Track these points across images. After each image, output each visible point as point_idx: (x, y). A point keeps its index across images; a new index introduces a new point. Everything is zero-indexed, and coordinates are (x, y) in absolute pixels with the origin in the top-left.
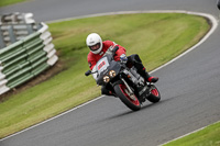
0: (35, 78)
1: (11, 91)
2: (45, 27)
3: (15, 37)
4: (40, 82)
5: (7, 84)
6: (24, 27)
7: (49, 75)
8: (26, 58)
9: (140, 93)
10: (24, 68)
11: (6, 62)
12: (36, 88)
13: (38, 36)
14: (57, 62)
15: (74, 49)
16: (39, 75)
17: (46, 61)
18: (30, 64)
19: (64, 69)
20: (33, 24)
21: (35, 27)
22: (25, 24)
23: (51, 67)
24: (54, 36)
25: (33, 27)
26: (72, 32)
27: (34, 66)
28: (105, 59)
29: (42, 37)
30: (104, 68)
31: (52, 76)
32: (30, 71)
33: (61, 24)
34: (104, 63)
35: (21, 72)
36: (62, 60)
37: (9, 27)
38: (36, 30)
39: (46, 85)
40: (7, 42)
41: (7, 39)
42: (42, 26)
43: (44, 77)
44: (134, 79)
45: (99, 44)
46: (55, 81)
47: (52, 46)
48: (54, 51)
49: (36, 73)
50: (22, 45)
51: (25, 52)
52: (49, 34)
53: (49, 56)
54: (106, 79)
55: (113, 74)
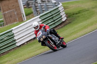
2: (61, 4)
3: (48, 8)
6: (52, 4)
7: (62, 26)
8: (52, 18)
9: (57, 44)
10: (51, 22)
11: (43, 20)
13: (58, 8)
14: (66, 20)
15: (74, 14)
16: (58, 26)
17: (61, 19)
18: (54, 21)
19: (69, 23)
20: (55, 3)
21: (56, 4)
22: (52, 3)
23: (63, 22)
24: (65, 8)
25: (55, 4)
26: (73, 7)
27: (56, 21)
29: (59, 9)
30: (40, 35)
31: (64, 26)
32: (54, 24)
33: (68, 3)
34: (40, 33)
36: (68, 19)
37: (44, 4)
38: (57, 6)
40: (43, 11)
41: (44, 9)
42: (59, 4)
43: (60, 26)
45: (38, 26)
46: (65, 28)
47: (64, 13)
48: (65, 15)
49: (57, 24)
50: (50, 12)
51: (52, 15)
52: (63, 7)
53: (62, 17)
54: (42, 39)
55: (44, 37)
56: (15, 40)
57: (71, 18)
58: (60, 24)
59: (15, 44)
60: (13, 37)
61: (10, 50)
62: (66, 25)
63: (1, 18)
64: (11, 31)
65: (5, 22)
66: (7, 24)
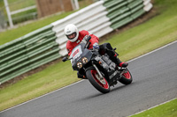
0: (134, 21)
1: (114, 32)
4: (138, 25)
5: (111, 26)
7: (145, 19)
8: (126, 5)
9: (111, 77)
10: (125, 12)
12: (135, 29)
14: (152, 9)
16: (137, 19)
17: (142, 8)
18: (130, 10)
19: (157, 14)
23: (146, 13)
28: (78, 48)
30: (78, 55)
31: (148, 19)
32: (130, 16)
34: (78, 51)
35: (122, 16)
36: (156, 7)
39: (143, 26)
43: (141, 21)
44: (105, 65)
45: (75, 33)
46: (150, 23)
49: (135, 17)
53: (145, 4)
54: (79, 65)
55: (85, 60)
56: (58, 46)
57: (160, 6)
58: (141, 17)
59: (58, 52)
60: (54, 40)
61: (48, 63)
62: (151, 17)
63: (32, 5)
64: (51, 29)
65: (39, 12)
66: (43, 15)
